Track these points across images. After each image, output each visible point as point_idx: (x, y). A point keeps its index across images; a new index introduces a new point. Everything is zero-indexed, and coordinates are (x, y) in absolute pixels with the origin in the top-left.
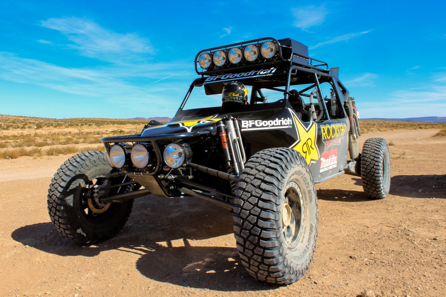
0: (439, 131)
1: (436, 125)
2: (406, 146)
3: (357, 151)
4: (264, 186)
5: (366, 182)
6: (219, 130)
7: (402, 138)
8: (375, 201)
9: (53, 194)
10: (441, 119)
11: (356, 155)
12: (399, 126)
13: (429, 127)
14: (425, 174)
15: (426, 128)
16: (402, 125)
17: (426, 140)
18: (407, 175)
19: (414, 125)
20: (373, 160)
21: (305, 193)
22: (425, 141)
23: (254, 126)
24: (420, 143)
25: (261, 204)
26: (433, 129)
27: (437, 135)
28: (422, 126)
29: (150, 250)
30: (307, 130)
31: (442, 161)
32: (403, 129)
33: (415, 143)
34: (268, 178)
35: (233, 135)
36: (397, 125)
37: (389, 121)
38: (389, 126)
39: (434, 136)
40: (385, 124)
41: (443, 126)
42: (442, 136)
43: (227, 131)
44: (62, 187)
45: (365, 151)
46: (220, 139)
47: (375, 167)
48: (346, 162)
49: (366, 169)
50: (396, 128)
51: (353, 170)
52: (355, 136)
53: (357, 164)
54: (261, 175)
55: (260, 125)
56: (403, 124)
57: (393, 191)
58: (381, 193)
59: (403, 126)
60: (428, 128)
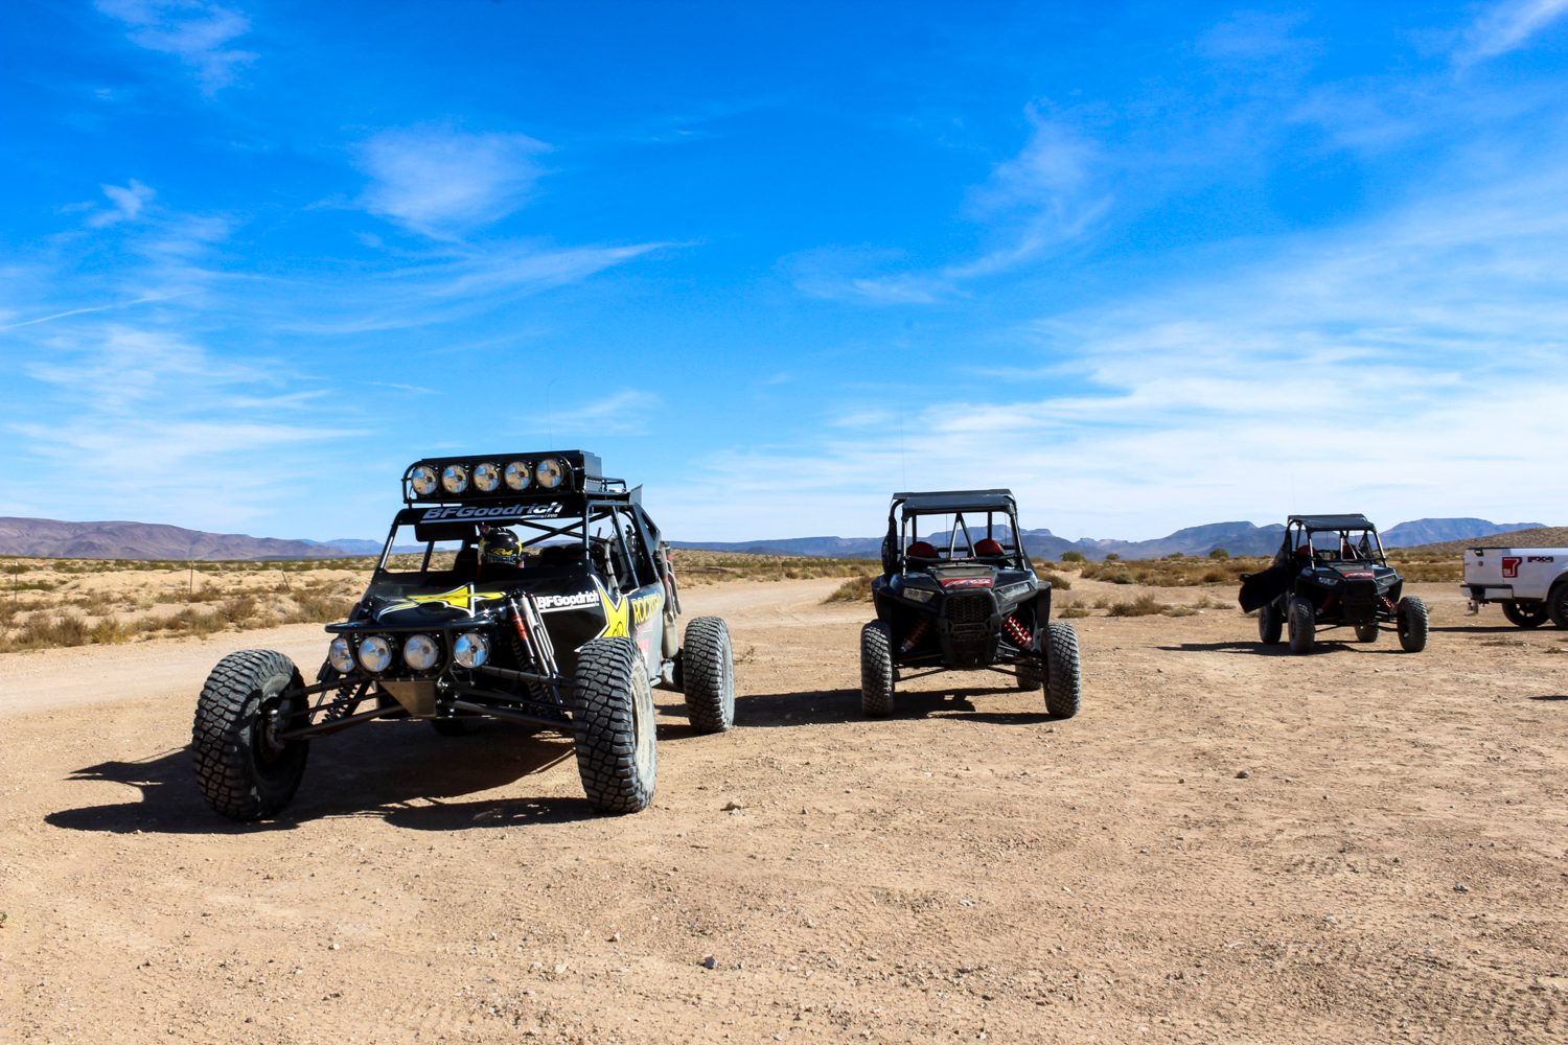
0: (839, 588)
1: (834, 564)
2: (753, 631)
3: (676, 644)
4: (612, 682)
5: (694, 700)
6: (510, 612)
7: (741, 609)
8: (711, 736)
9: (213, 726)
10: (850, 543)
11: (673, 650)
12: (728, 569)
13: (814, 572)
14: (796, 692)
15: (805, 577)
16: (734, 565)
17: (805, 612)
18: (762, 694)
19: (775, 564)
20: (706, 658)
21: (641, 697)
22: (802, 618)
23: (553, 605)
24: (788, 622)
25: (611, 702)
26: (827, 578)
27: (835, 598)
28: (795, 570)
29: (390, 805)
30: (616, 607)
31: (835, 665)
32: (739, 579)
33: (776, 622)
34: (615, 673)
35: (532, 622)
36: (721, 565)
37: (696, 553)
38: (698, 569)
39: (828, 601)
40: (684, 560)
41: (853, 569)
42: (847, 603)
43: (523, 613)
44: (231, 712)
45: (690, 643)
46: (515, 624)
47: (709, 671)
48: (658, 663)
49: (694, 675)
50: (721, 576)
51: (670, 678)
52: (671, 614)
53: (675, 668)
54: (607, 670)
55: (560, 604)
56: (738, 562)
57: (739, 721)
58: (721, 720)
59: (738, 571)
60: (812, 575)
